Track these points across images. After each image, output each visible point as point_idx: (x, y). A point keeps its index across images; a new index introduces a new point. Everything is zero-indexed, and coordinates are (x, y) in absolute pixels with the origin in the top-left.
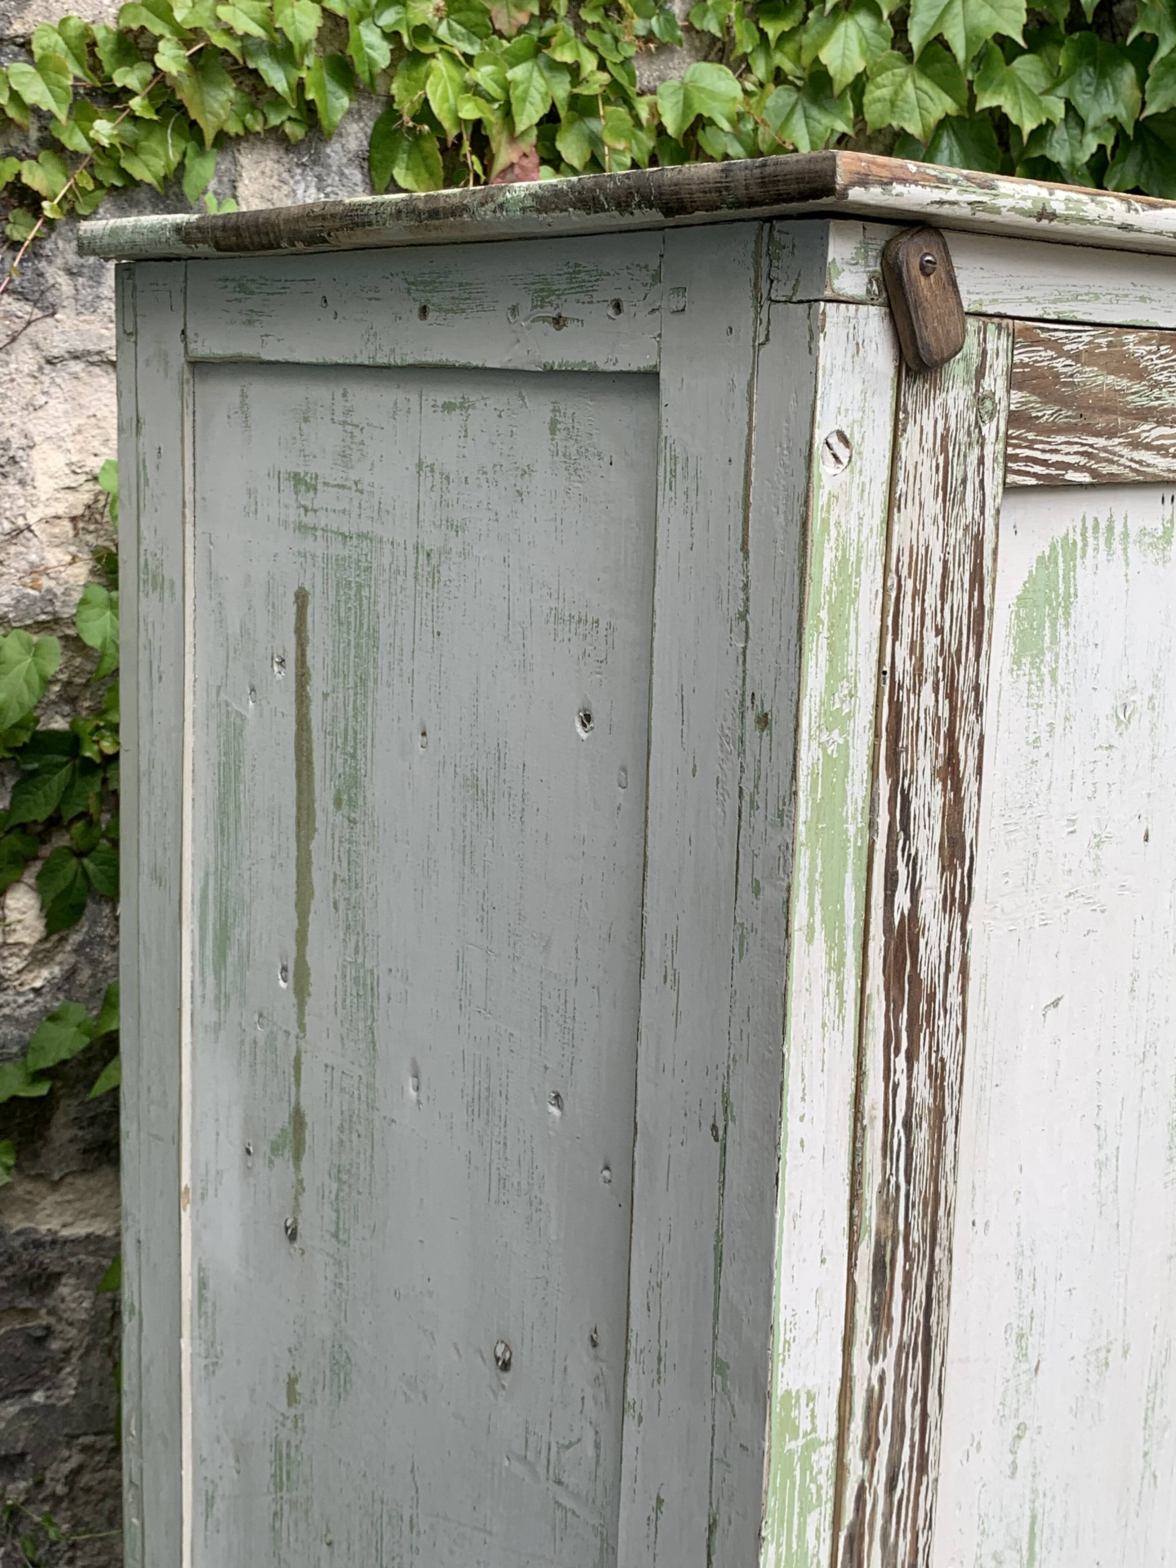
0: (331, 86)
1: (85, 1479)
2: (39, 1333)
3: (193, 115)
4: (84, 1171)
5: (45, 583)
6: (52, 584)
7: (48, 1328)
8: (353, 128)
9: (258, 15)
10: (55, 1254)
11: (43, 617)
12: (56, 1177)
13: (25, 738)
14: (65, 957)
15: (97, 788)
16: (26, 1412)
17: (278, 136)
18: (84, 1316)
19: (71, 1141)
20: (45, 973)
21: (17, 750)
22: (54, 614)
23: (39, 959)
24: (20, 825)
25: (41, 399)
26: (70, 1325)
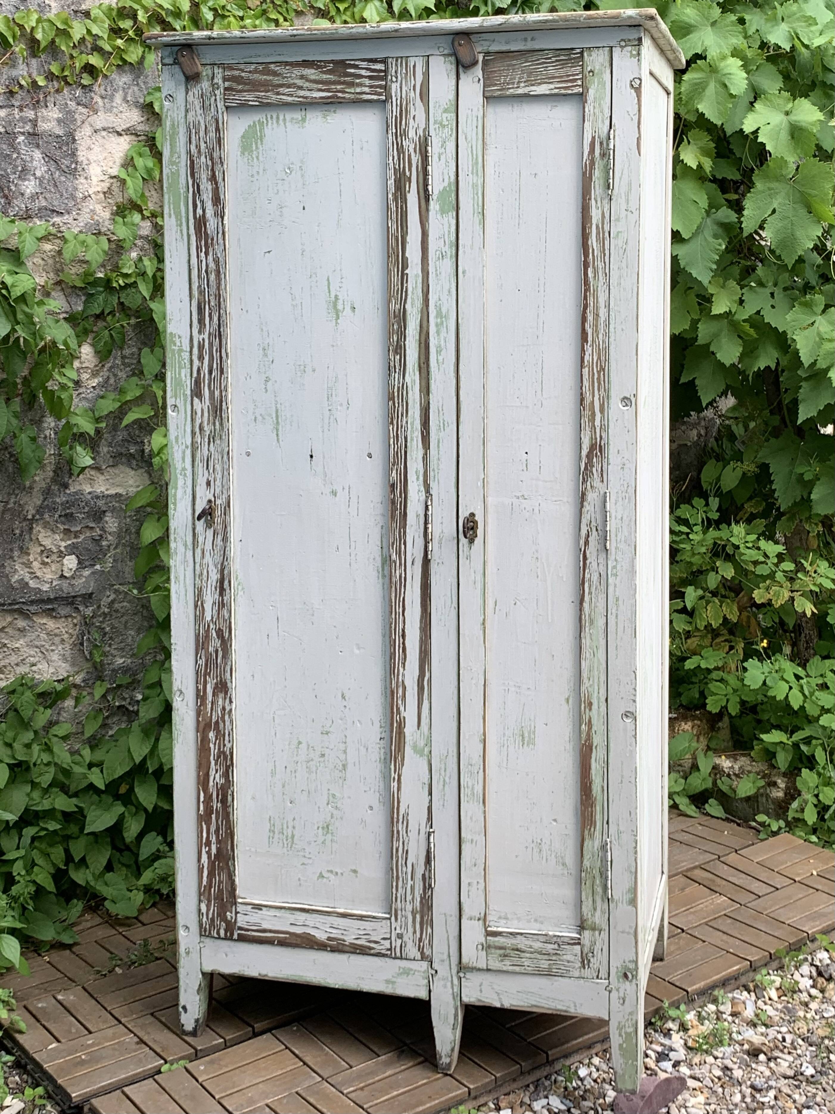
1: (116, 606)
2: (98, 538)
4: (113, 466)
5: (96, 218)
6: (98, 218)
7: (101, 536)
10: (103, 502)
11: (95, 231)
12: (104, 467)
13: (91, 279)
14: (105, 373)
15: (116, 301)
16: (93, 573)
18: (115, 530)
19: (108, 452)
20: (96, 381)
21: (88, 284)
22: (99, 230)
23: (94, 374)
24: (87, 317)
25: (93, 146)
26: (110, 534)
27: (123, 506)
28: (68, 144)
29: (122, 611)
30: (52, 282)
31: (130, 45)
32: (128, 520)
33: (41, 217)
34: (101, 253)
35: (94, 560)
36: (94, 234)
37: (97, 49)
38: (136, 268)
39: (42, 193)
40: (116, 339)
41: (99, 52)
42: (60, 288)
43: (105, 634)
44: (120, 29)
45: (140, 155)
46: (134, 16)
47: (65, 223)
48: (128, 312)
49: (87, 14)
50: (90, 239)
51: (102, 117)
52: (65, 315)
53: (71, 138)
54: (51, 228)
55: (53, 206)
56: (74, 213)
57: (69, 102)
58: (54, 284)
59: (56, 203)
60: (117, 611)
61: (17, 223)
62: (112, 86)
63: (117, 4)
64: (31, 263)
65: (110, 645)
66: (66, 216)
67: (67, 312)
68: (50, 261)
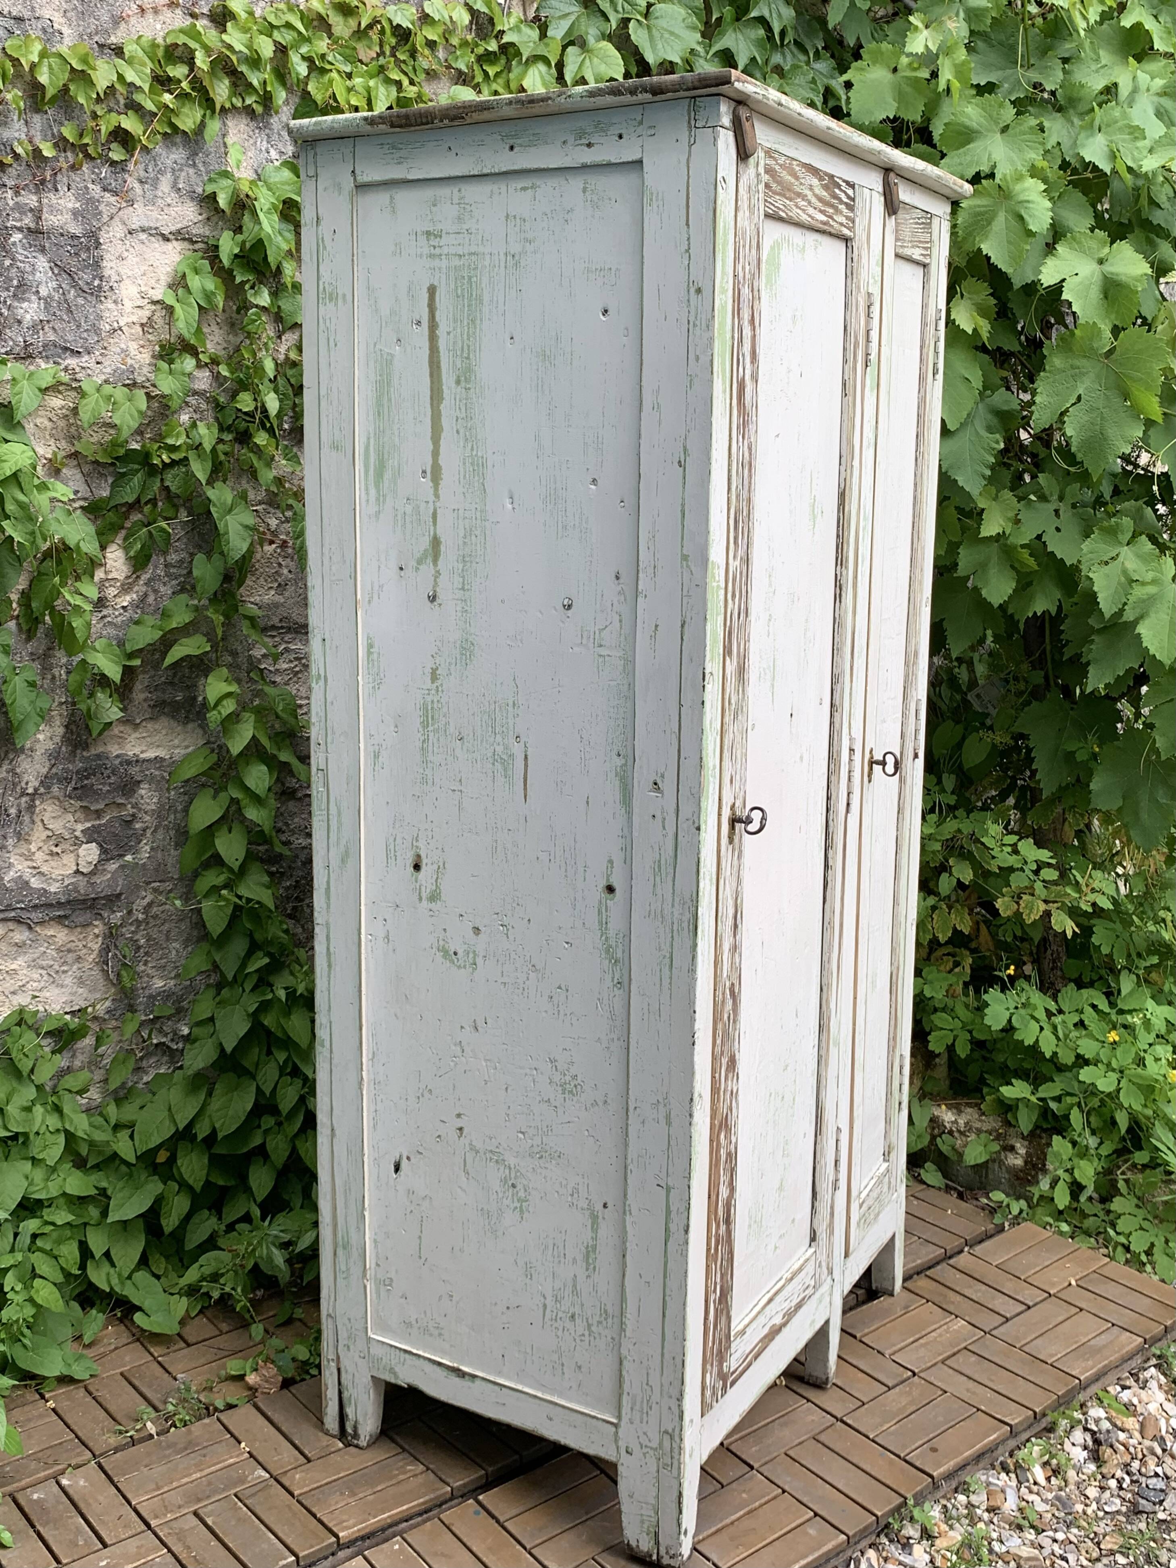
0: (277, 85)
1: (155, 910)
2: (129, 819)
3: (212, 95)
4: (151, 719)
5: (130, 361)
6: (133, 362)
7: (133, 815)
8: (285, 108)
9: (244, 42)
10: (137, 769)
11: (128, 382)
12: (138, 721)
13: (122, 452)
14: (140, 587)
15: (158, 484)
16: (122, 867)
17: (249, 112)
18: (154, 807)
19: (145, 700)
20: (128, 598)
21: (117, 458)
22: (134, 380)
23: (126, 588)
24: (116, 506)
25: (126, 254)
26: (146, 813)
27: (165, 774)
28: (88, 249)
29: (163, 916)
30: (63, 454)
31: (184, 105)
32: (173, 793)
33: (47, 357)
34: (136, 414)
35: (123, 849)
36: (124, 385)
37: (134, 107)
38: (188, 437)
39: (48, 321)
40: (158, 539)
41: (136, 111)
42: (75, 463)
43: (139, 948)
44: (169, 79)
45: (197, 271)
46: (190, 62)
47: (83, 368)
48: (176, 500)
49: (119, 51)
50: (120, 393)
51: (140, 211)
52: (82, 503)
53: (93, 239)
54: (63, 374)
55: (65, 341)
56: (97, 353)
57: (90, 186)
58: (66, 457)
59: (70, 337)
60: (155, 917)
61: (9, 365)
62: (156, 165)
63: (164, 39)
64: (32, 425)
65: (145, 964)
66: (86, 358)
67: (85, 499)
68: (62, 423)
